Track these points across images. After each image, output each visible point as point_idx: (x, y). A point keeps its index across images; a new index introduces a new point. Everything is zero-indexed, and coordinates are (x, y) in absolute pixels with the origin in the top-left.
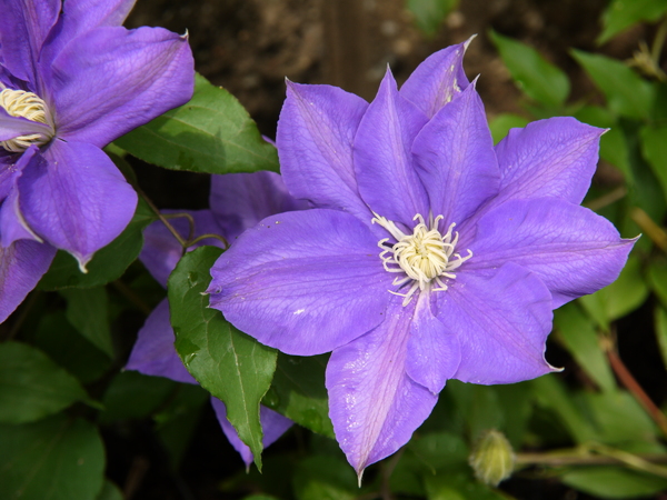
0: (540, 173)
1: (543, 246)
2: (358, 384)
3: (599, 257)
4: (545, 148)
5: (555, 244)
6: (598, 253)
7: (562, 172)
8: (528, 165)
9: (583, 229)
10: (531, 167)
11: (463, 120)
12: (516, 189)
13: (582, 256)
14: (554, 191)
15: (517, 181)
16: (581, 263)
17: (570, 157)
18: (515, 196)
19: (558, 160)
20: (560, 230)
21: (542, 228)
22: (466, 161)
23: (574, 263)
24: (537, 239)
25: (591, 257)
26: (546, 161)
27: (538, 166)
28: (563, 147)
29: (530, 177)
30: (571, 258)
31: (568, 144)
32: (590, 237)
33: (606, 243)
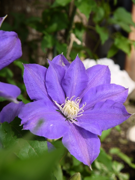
0: (96, 80)
1: (105, 97)
2: (74, 144)
3: (121, 95)
4: (95, 73)
5: (108, 95)
6: (120, 94)
7: (102, 78)
8: (91, 79)
9: (115, 89)
10: (92, 79)
11: (76, 67)
12: (90, 86)
13: (116, 96)
14: (101, 83)
15: (90, 83)
16: (117, 98)
17: (102, 74)
18: (91, 87)
19: (99, 75)
20: (109, 91)
21: (104, 92)
22: (78, 79)
23: (115, 99)
24: (103, 95)
25: (119, 96)
26: (96, 77)
27: (94, 78)
28: (99, 72)
29: (93, 82)
30: (113, 98)
31: (100, 71)
32: (118, 90)
33: (122, 91)
